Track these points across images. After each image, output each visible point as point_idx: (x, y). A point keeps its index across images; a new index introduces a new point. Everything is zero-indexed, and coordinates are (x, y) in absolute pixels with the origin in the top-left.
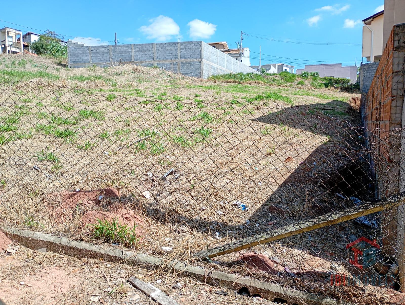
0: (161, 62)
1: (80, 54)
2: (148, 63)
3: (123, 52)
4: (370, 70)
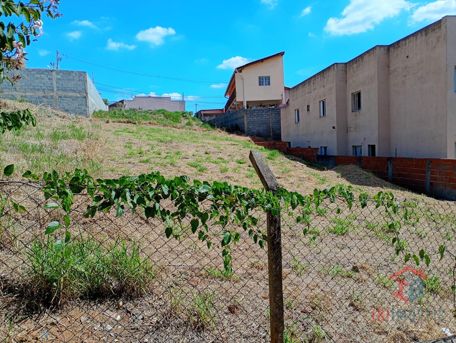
0: (27, 94)
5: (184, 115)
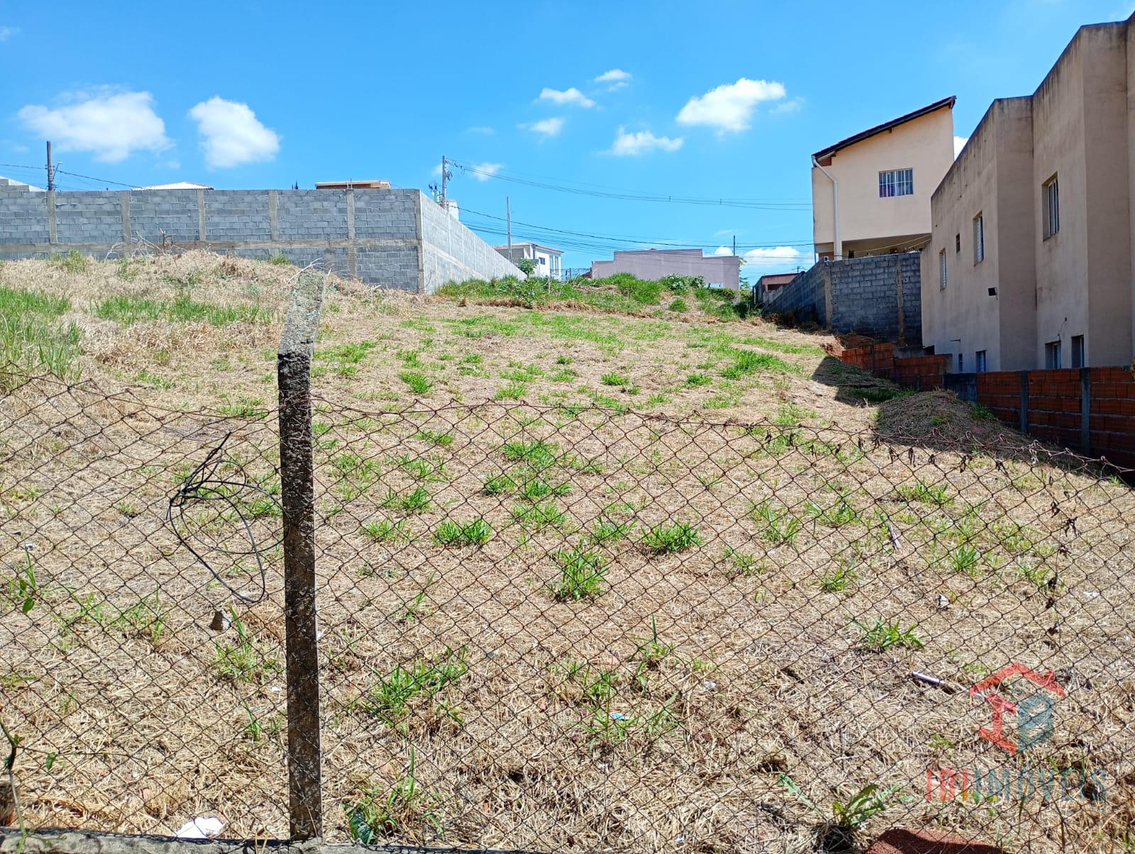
0: (294, 246)
1: (16, 214)
2: (253, 246)
3: (167, 212)
5: (674, 285)
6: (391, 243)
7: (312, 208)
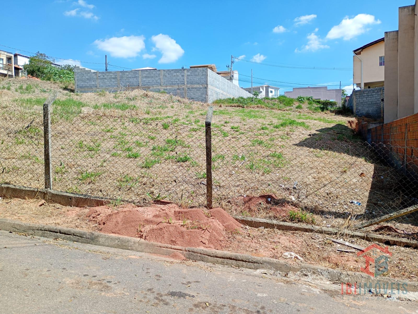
0: (168, 88)
1: (87, 79)
2: (155, 88)
3: (130, 78)
4: (363, 96)
5: (300, 100)
6: (198, 86)
7: (173, 75)
